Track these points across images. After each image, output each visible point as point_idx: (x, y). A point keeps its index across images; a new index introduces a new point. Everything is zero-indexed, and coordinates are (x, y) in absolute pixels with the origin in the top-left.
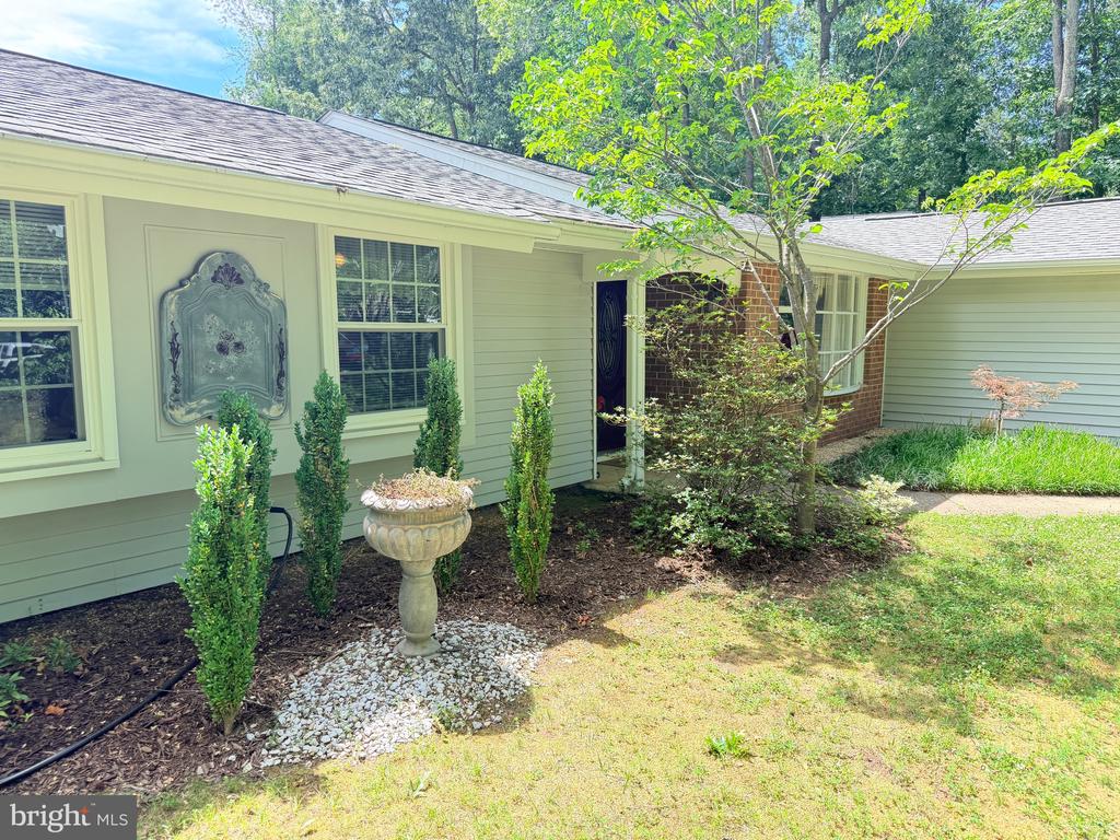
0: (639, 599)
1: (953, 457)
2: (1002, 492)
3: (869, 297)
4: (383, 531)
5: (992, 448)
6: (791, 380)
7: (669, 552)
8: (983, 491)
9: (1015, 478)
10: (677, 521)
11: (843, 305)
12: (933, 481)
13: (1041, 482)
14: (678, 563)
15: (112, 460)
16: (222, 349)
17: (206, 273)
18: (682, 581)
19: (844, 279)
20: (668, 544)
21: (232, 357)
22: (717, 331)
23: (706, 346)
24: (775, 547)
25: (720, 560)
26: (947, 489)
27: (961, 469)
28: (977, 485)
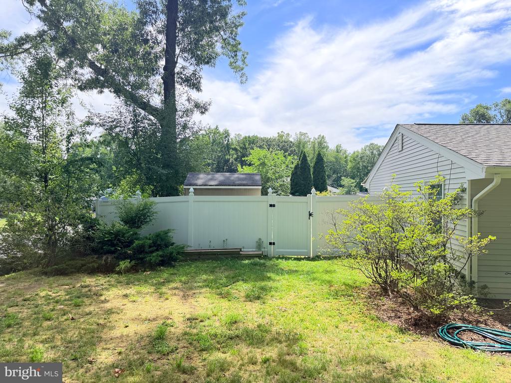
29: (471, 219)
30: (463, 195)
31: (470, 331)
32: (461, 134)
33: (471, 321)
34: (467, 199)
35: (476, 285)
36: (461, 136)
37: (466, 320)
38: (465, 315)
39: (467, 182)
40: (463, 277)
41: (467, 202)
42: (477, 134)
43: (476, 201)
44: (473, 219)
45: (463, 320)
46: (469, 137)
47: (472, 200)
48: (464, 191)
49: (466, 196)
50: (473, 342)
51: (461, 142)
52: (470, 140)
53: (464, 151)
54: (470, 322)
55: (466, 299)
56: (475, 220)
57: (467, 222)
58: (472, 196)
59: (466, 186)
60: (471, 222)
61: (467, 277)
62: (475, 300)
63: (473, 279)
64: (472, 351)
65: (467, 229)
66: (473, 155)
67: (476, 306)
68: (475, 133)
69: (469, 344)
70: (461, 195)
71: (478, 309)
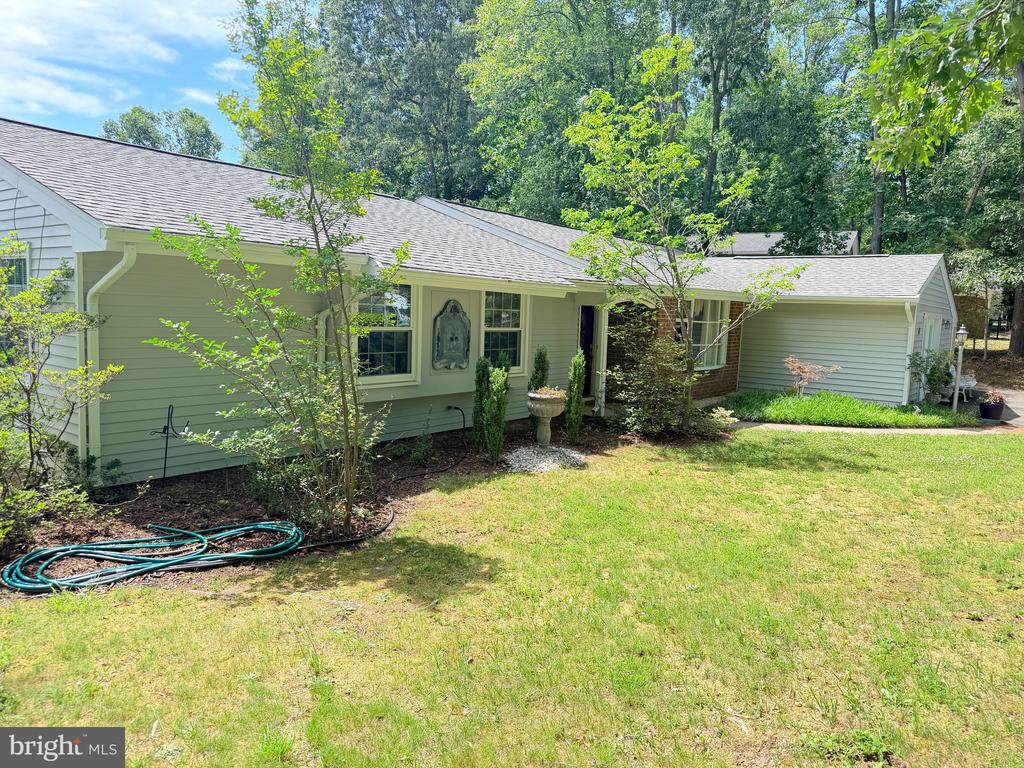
0: (616, 446)
1: (768, 404)
2: (793, 423)
3: (731, 312)
4: (538, 406)
5: (790, 401)
6: (680, 359)
7: (625, 434)
8: (782, 422)
9: (800, 416)
10: (628, 420)
11: (714, 317)
12: (755, 417)
13: (812, 418)
14: (629, 437)
15: (419, 382)
16: (452, 339)
17: (449, 308)
18: (631, 443)
19: (715, 302)
20: (624, 430)
21: (454, 343)
22: (648, 335)
23: (642, 342)
24: (671, 433)
25: (647, 436)
26: (762, 420)
27: (770, 411)
28: (779, 419)
29: (86, 333)
30: (69, 283)
31: (73, 555)
32: (73, 154)
33: (79, 536)
34: (76, 294)
35: (98, 464)
36: (72, 159)
37: (69, 536)
38: (70, 526)
39: (75, 256)
40: (72, 452)
41: (76, 299)
42: (107, 160)
43: (94, 296)
44: (89, 333)
45: (64, 537)
46: (88, 163)
47: (85, 295)
48: (69, 275)
49: (75, 286)
50: (74, 576)
51: (67, 171)
52: (88, 171)
53: (70, 190)
54: (76, 539)
55: (67, 497)
56: (93, 334)
57: (76, 340)
58: (86, 287)
59: (73, 264)
60: (86, 339)
61: (79, 450)
62: (84, 493)
63: (91, 454)
64: (69, 595)
65: (77, 354)
66: (87, 201)
67: (85, 505)
68: (103, 157)
69: (64, 583)
70: (64, 283)
71: (92, 510)
